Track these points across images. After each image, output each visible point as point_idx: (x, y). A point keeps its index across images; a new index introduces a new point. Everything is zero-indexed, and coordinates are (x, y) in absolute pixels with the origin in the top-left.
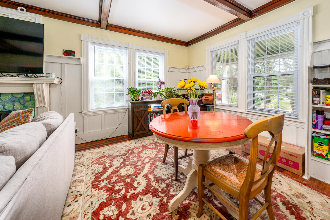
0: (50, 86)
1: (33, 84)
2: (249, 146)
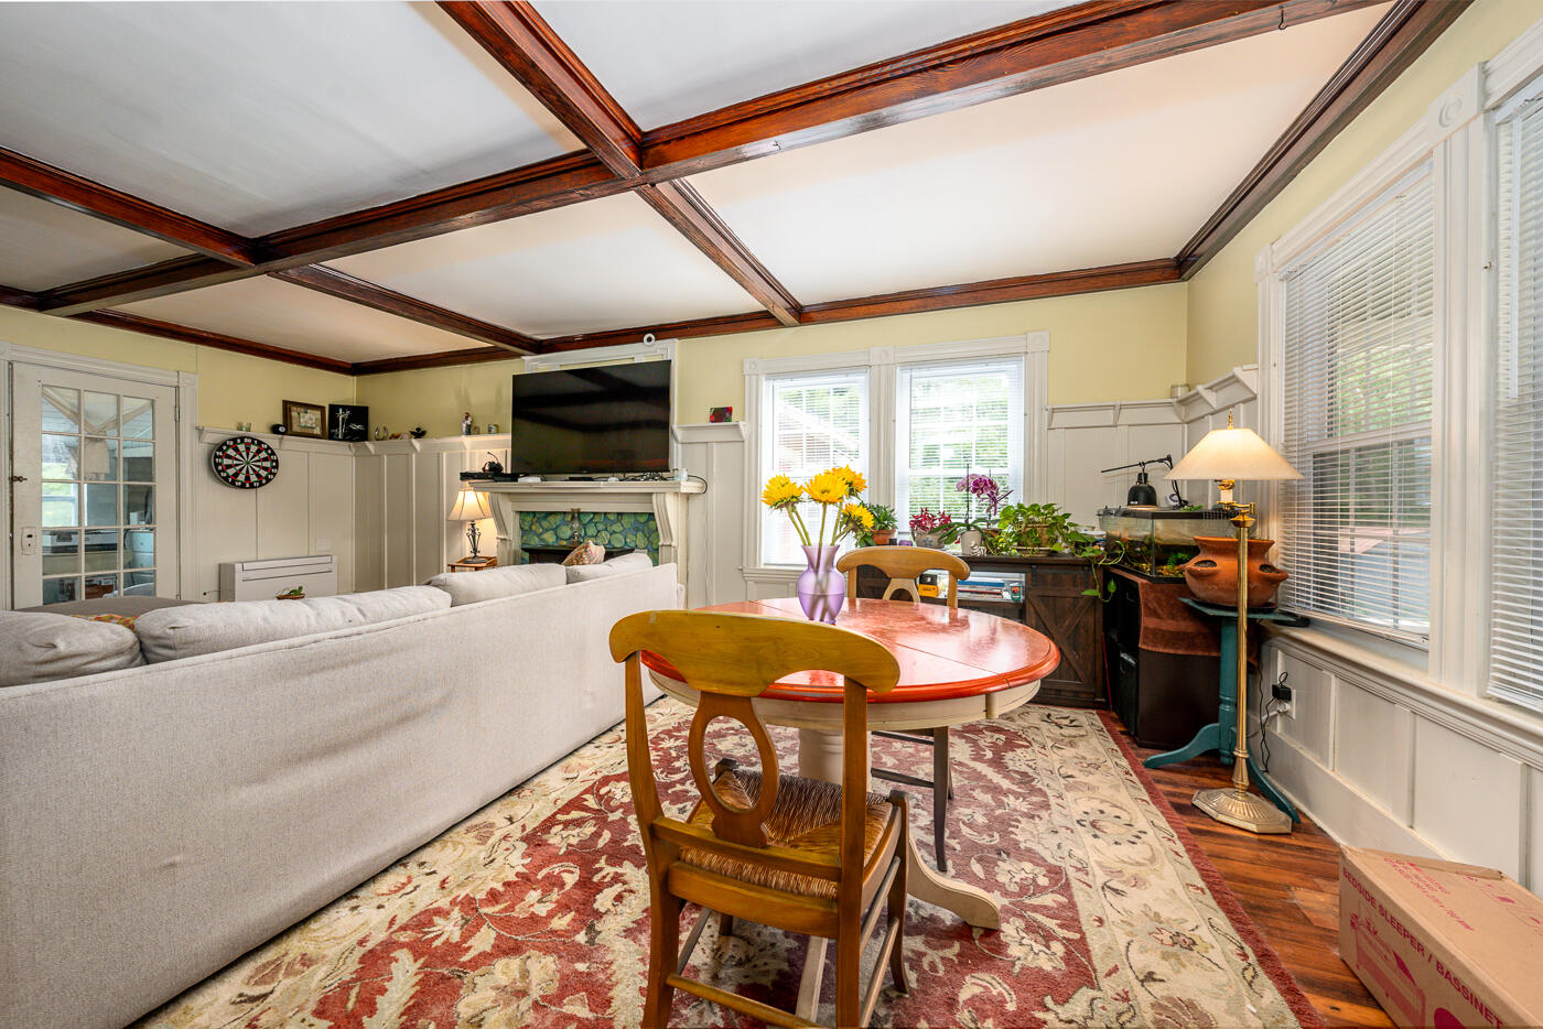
0: (688, 499)
1: (651, 494)
2: (1371, 937)
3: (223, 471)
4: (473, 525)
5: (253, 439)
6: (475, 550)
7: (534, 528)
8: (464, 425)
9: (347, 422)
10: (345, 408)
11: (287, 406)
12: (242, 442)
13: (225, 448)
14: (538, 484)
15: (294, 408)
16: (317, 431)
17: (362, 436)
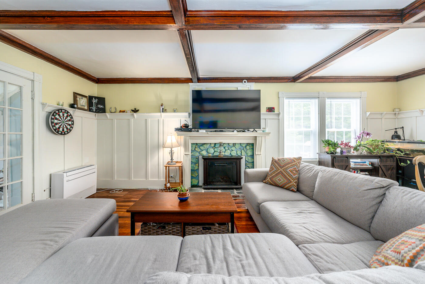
1: (256, 137)
3: (54, 126)
4: (171, 149)
5: (65, 110)
6: (172, 159)
7: (196, 149)
8: (162, 108)
9: (97, 104)
10: (95, 98)
11: (75, 95)
12: (61, 111)
13: (55, 114)
14: (204, 133)
15: (78, 96)
16: (86, 108)
17: (103, 111)
